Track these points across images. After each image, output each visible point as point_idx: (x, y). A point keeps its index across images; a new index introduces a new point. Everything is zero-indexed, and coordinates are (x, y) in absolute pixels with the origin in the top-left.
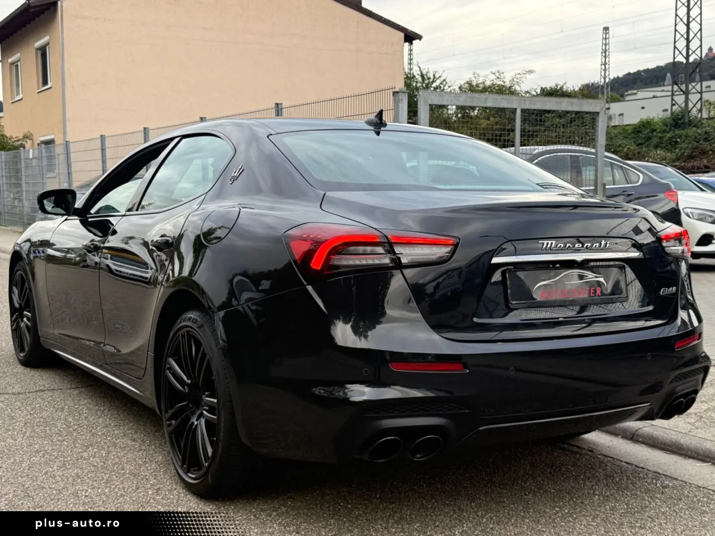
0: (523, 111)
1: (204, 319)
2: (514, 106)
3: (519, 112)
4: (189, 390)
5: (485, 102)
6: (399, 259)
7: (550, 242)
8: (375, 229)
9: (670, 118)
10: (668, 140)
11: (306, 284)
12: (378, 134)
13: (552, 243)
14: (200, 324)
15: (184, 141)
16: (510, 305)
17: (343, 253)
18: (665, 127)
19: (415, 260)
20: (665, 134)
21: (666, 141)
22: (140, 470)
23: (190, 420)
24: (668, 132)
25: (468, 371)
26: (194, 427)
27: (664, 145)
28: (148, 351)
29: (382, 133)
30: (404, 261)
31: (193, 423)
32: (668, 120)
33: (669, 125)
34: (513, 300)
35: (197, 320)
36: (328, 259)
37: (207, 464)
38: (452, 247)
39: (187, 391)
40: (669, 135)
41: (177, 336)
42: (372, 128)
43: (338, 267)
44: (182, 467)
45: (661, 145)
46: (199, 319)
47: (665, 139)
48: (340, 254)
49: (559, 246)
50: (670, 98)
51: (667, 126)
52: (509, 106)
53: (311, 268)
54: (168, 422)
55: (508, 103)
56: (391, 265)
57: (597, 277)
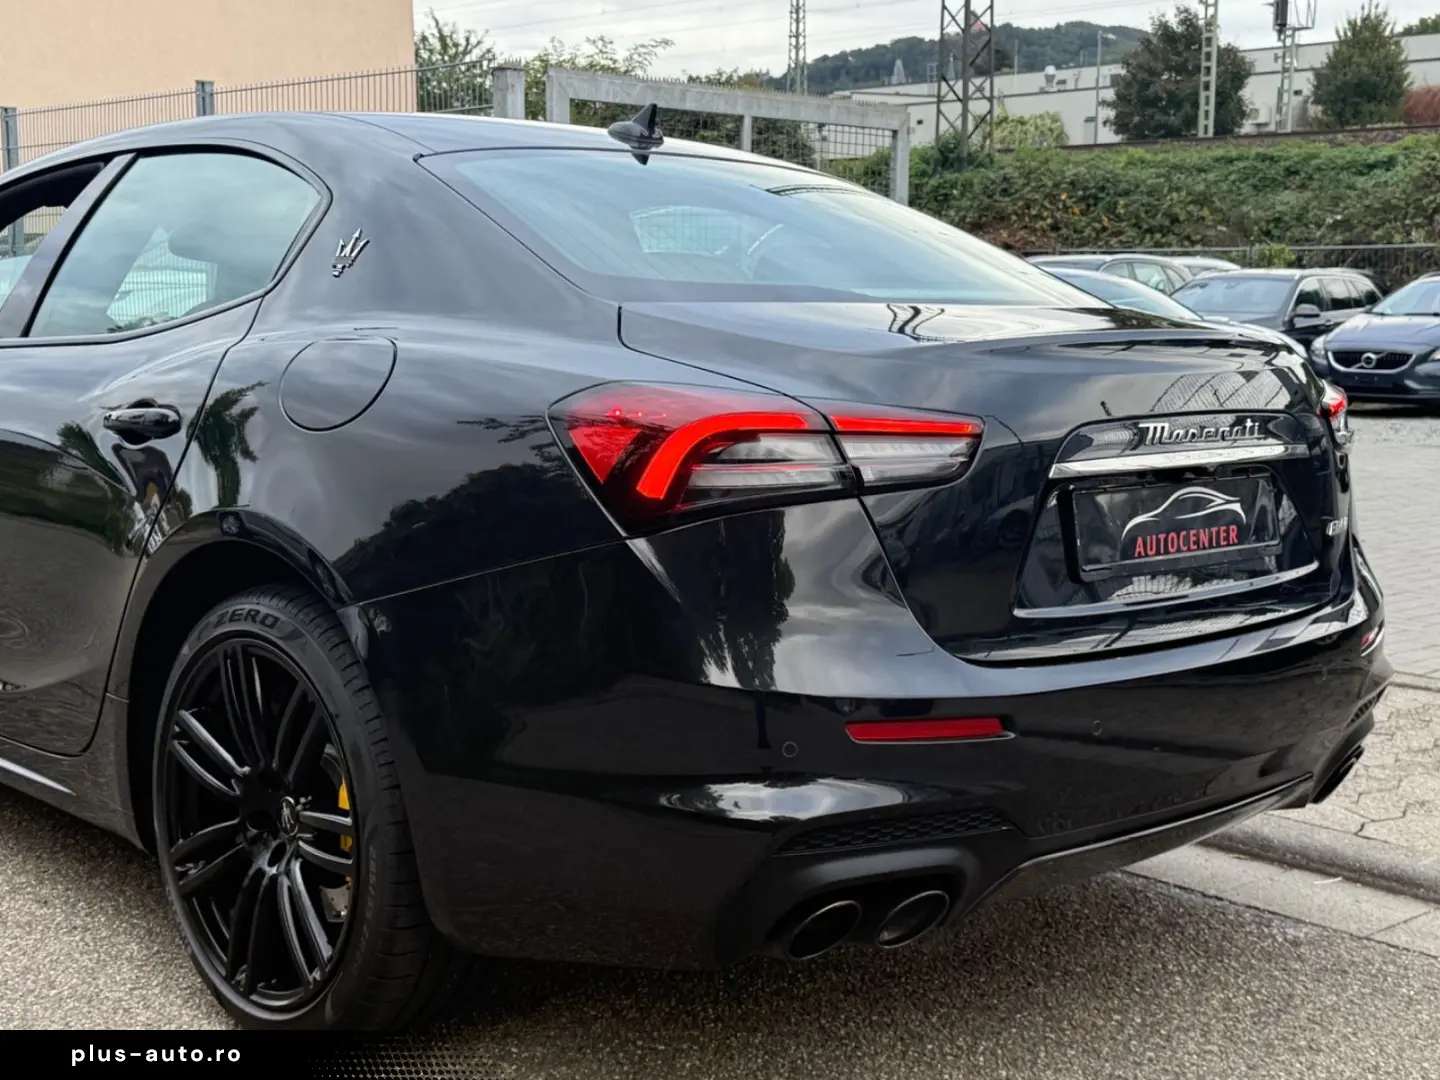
0: (755, 120)
1: (301, 616)
2: (739, 111)
3: (747, 124)
4: (244, 792)
5: (683, 99)
6: (857, 470)
7: (1159, 426)
8: (793, 398)
9: (932, 148)
10: (932, 192)
11: (624, 534)
12: (644, 159)
13: (1163, 428)
14: (290, 629)
15: (143, 162)
16: (1082, 574)
17: (724, 456)
18: (924, 166)
19: (888, 475)
20: (925, 180)
21: (927, 193)
22: (97, 986)
23: (250, 863)
24: (931, 176)
25: (1013, 735)
26: (265, 881)
27: (924, 202)
28: (106, 690)
29: (651, 158)
30: (869, 475)
31: (261, 873)
32: (930, 153)
33: (932, 162)
34: (1086, 564)
35: (277, 619)
36: (683, 474)
37: (317, 975)
38: (968, 440)
39: (238, 792)
40: (933, 182)
41: (208, 654)
42: (627, 146)
43: (705, 493)
44: (228, 979)
45: (918, 201)
46: (282, 617)
47: (925, 190)
48: (714, 459)
49: (1175, 434)
50: (935, 106)
51: (928, 164)
52: (729, 111)
53: (639, 495)
54: (179, 869)
55: (726, 103)
56: (839, 487)
57: (1228, 502)
